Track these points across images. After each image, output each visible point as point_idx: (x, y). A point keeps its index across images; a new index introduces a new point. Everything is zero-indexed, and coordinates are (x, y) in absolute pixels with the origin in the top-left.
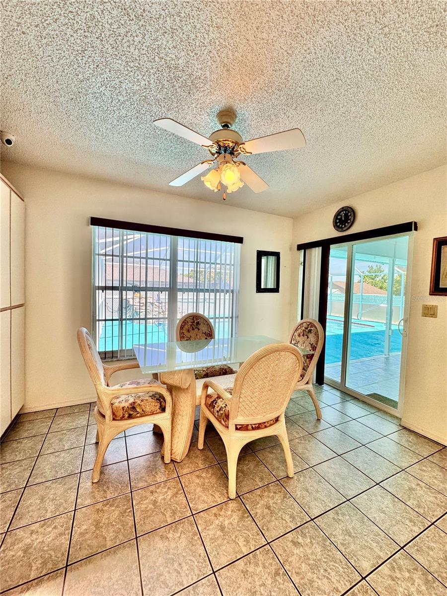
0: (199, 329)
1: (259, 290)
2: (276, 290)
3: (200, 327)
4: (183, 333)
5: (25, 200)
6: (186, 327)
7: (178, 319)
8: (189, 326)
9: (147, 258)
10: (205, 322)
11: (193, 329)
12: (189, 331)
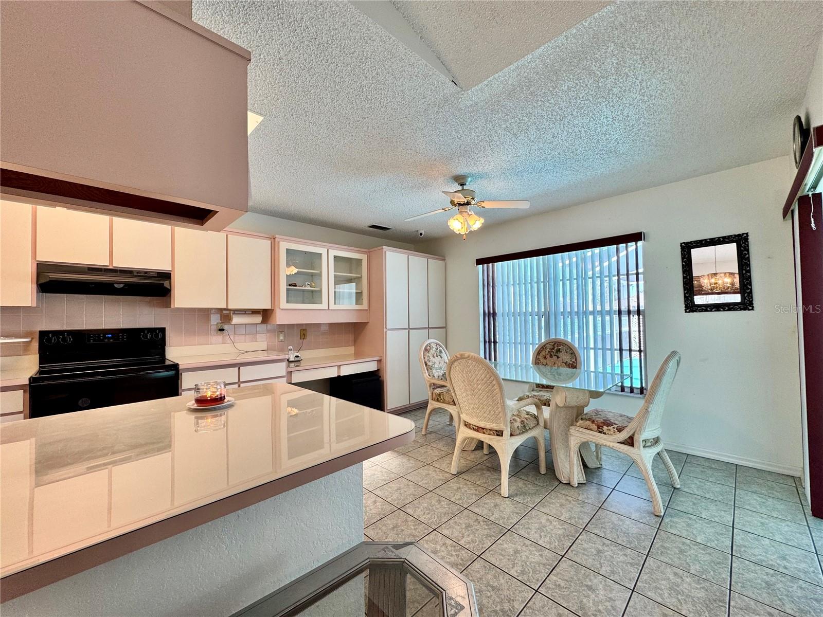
0: (558, 357)
3: (560, 355)
4: (539, 359)
6: (543, 353)
7: (537, 344)
8: (547, 353)
11: (551, 356)
12: (545, 358)
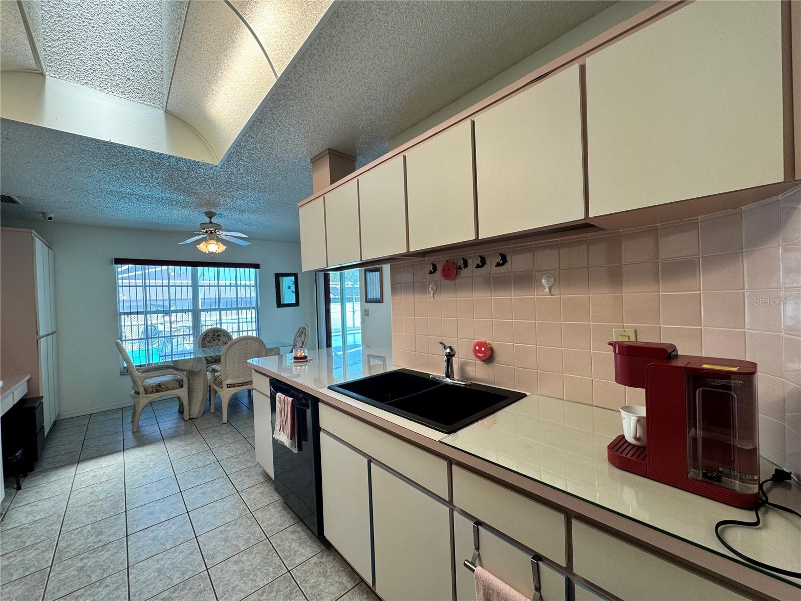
1: (280, 305)
2: (297, 304)
5: (53, 248)
9: (169, 286)
10: (225, 334)
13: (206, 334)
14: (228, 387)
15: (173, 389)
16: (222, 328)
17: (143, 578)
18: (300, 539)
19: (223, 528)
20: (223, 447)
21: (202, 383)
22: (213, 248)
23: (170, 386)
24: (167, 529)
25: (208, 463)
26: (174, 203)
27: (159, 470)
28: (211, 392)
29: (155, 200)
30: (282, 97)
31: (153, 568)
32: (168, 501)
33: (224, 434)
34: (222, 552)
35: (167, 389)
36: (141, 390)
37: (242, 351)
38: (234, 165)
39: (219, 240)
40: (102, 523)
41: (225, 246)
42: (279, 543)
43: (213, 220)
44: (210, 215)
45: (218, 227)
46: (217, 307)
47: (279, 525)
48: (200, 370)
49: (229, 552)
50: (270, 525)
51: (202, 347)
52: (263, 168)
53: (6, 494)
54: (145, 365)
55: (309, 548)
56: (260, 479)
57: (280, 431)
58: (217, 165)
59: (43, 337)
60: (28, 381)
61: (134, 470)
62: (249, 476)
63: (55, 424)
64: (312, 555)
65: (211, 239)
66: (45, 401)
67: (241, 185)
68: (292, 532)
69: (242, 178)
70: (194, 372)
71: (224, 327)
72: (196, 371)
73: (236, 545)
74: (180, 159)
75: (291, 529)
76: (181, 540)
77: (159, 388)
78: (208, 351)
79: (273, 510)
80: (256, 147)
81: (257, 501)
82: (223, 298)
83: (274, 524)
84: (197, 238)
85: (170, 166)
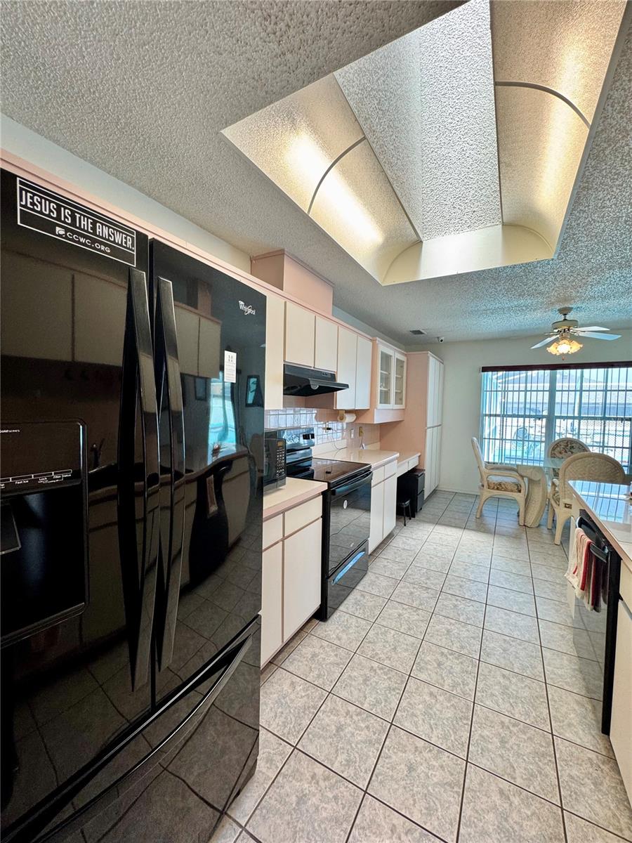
13: (558, 444)
14: (566, 507)
15: (512, 491)
16: (581, 440)
17: (437, 627)
18: (585, 718)
19: (508, 638)
20: (543, 567)
21: (541, 493)
22: (565, 348)
23: (509, 488)
24: (466, 606)
25: (521, 573)
26: (524, 308)
27: (481, 557)
28: (548, 506)
29: (506, 309)
30: (606, 145)
31: (445, 626)
32: (476, 585)
33: (550, 555)
34: (498, 657)
35: (506, 490)
36: (486, 485)
37: (587, 470)
38: (572, 251)
39: (574, 338)
40: (432, 572)
41: (580, 344)
42: (556, 699)
43: (568, 317)
44: (564, 311)
45: (575, 323)
46: (576, 415)
47: (566, 682)
48: (540, 480)
49: (503, 663)
50: (555, 674)
51: (552, 457)
52: (614, 239)
53: (396, 525)
54: (497, 463)
55: (590, 737)
56: (568, 621)
57: (574, 573)
58: (552, 257)
59: (429, 428)
60: (419, 456)
61: (465, 547)
62: (557, 611)
63: (434, 492)
64: (591, 748)
65: (563, 338)
66: (427, 473)
67: (591, 269)
68: (578, 703)
69: (589, 261)
70: (534, 481)
71: (583, 440)
72: (534, 479)
73: (511, 662)
74: (514, 266)
75: (578, 697)
76: (472, 622)
77: (499, 487)
78: (558, 462)
79: (566, 662)
80: (592, 220)
81: (553, 641)
82: (585, 404)
83: (561, 676)
84: (549, 340)
85: (507, 276)
